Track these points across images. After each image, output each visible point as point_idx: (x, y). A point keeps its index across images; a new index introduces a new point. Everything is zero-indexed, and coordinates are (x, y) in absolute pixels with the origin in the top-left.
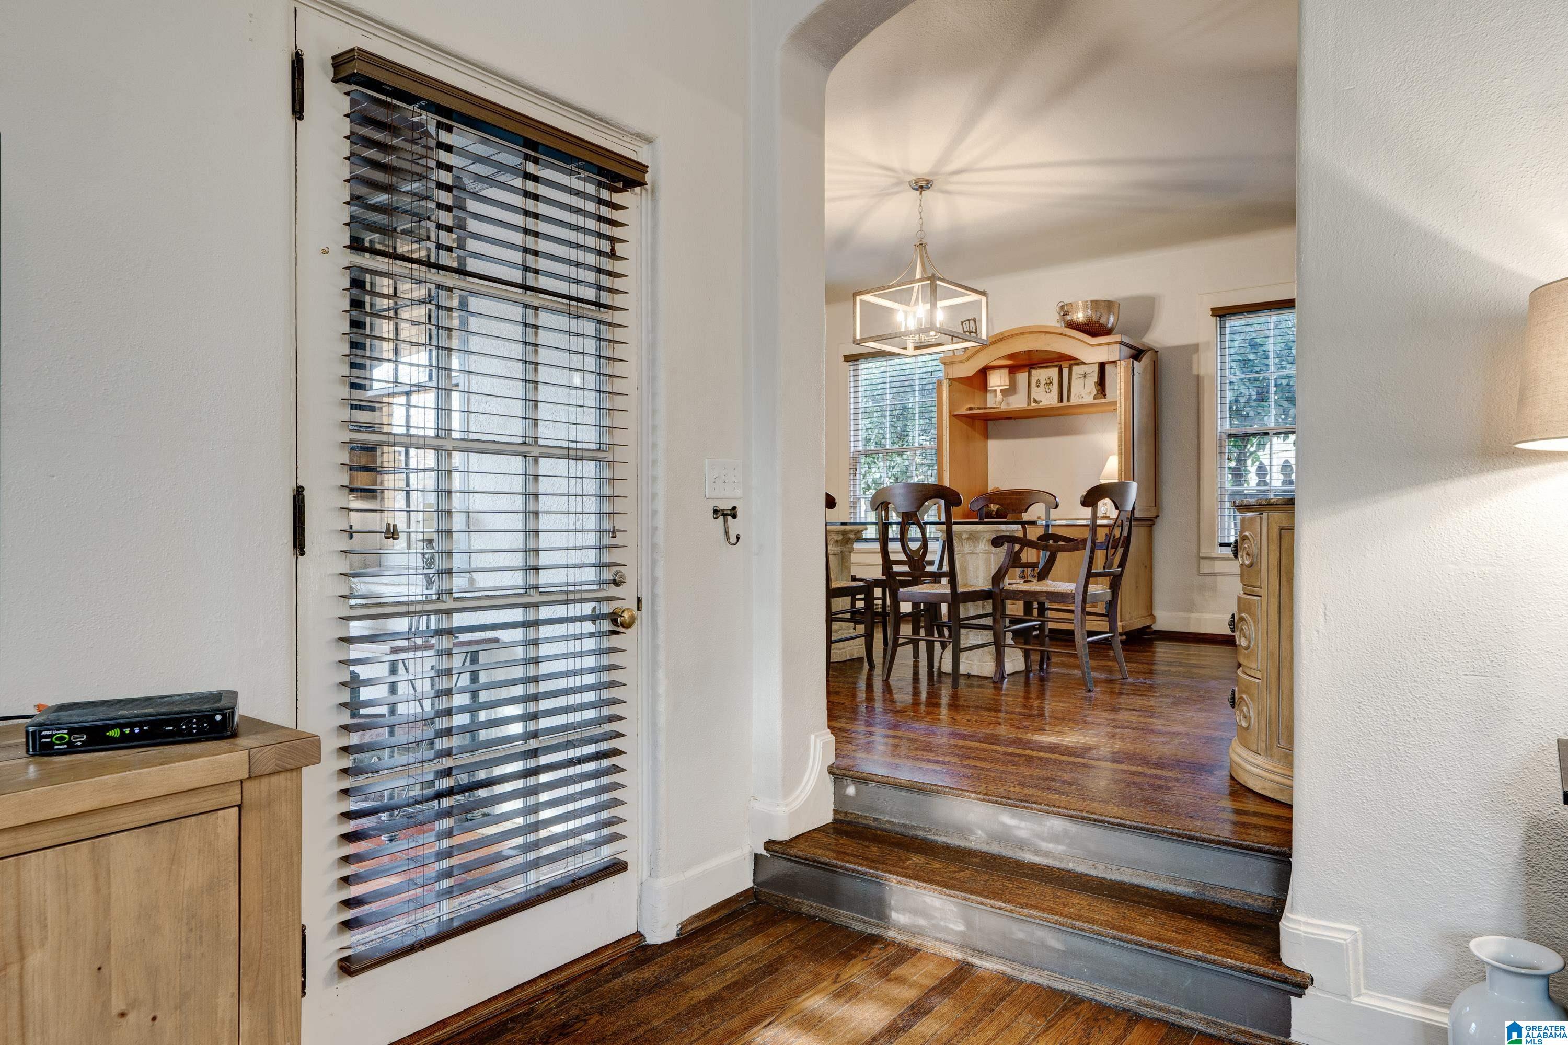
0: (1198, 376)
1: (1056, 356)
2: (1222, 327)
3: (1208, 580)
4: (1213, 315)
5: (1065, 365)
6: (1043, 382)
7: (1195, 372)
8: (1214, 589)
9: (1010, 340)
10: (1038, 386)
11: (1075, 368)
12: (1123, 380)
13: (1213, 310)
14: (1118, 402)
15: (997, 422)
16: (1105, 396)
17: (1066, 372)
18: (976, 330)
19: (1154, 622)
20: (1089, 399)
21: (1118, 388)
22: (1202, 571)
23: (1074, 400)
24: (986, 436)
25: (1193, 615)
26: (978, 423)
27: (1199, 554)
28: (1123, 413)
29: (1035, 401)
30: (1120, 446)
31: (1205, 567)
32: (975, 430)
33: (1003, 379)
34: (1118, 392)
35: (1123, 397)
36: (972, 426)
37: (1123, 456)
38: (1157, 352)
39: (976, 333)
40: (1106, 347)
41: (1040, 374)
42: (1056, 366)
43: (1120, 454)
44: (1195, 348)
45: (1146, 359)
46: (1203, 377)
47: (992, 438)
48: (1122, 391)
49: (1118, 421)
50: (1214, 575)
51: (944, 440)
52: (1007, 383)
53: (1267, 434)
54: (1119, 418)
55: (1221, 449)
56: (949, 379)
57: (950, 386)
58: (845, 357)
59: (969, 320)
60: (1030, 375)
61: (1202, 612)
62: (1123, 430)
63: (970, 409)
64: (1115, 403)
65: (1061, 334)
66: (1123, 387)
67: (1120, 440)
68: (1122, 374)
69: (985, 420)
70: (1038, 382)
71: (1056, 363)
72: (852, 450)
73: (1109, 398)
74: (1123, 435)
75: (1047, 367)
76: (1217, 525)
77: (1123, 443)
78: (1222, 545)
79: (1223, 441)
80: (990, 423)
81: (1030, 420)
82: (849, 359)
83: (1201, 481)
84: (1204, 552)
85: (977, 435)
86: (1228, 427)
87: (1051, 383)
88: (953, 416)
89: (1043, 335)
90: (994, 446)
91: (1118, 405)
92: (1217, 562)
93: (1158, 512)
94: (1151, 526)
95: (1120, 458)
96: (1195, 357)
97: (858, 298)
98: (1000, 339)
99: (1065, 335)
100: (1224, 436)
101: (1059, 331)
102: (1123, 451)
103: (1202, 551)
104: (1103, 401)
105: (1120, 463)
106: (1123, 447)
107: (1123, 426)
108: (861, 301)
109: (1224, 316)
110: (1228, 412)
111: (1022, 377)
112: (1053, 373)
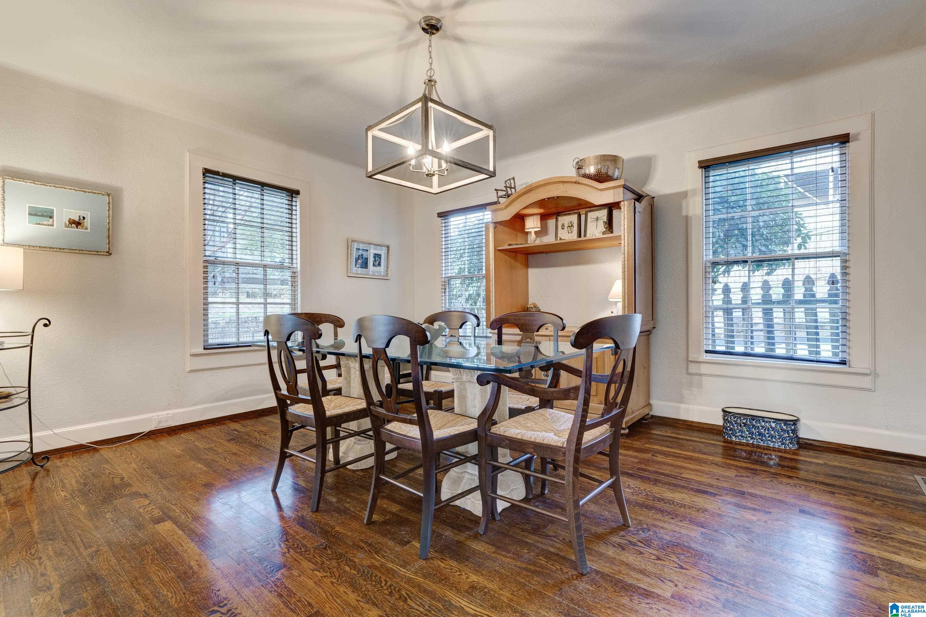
0: (687, 217)
1: (574, 203)
2: (707, 177)
3: (696, 378)
4: (700, 167)
5: (583, 212)
6: (566, 226)
7: (684, 213)
8: (700, 386)
9: (537, 190)
10: (563, 229)
11: (590, 214)
12: (626, 217)
13: (700, 162)
14: (622, 236)
15: (535, 256)
16: (612, 232)
17: (583, 217)
18: (515, 186)
19: (651, 410)
20: (599, 235)
21: (622, 224)
22: (690, 371)
23: (589, 236)
24: (527, 265)
25: (682, 406)
26: (521, 257)
27: (688, 357)
28: (626, 245)
29: (561, 239)
30: (624, 272)
31: (693, 368)
32: (517, 261)
33: (535, 223)
34: (622, 227)
35: (626, 231)
36: (515, 259)
37: (626, 281)
38: (653, 198)
39: (515, 188)
40: (612, 191)
41: (565, 220)
42: (576, 213)
43: (624, 279)
44: (684, 195)
45: (644, 202)
46: (691, 217)
47: (532, 267)
48: (626, 226)
49: (622, 252)
50: (701, 375)
51: (491, 268)
52: (539, 225)
53: (746, 262)
54: (622, 249)
55: (706, 275)
56: (495, 223)
57: (495, 228)
58: (438, 214)
59: (510, 179)
60: (557, 220)
61: (690, 404)
62: (626, 259)
63: (510, 245)
64: (619, 238)
65: (576, 183)
66: (626, 223)
67: (624, 268)
68: (626, 212)
69: (525, 254)
70: (563, 226)
71: (576, 211)
72: (444, 276)
73: (615, 234)
74: (626, 263)
75: (569, 214)
76: (703, 335)
77: (626, 270)
78: (707, 352)
79: (708, 268)
80: (530, 256)
81: (558, 253)
82: (440, 215)
83: (690, 299)
84: (692, 357)
85: (519, 265)
86: (711, 257)
87: (572, 226)
88: (497, 251)
89: (562, 184)
90: (534, 273)
91: (622, 238)
92: (702, 365)
93: (654, 324)
94: (648, 335)
95: (624, 282)
96: (684, 202)
97: (370, 134)
98: (529, 190)
99: (579, 183)
100: (709, 264)
101: (574, 180)
102: (626, 277)
103: (690, 355)
104: (611, 235)
105: (624, 286)
106: (626, 273)
107: (626, 256)
108: (374, 137)
109: (708, 167)
110: (711, 245)
111: (551, 223)
112: (574, 218)
